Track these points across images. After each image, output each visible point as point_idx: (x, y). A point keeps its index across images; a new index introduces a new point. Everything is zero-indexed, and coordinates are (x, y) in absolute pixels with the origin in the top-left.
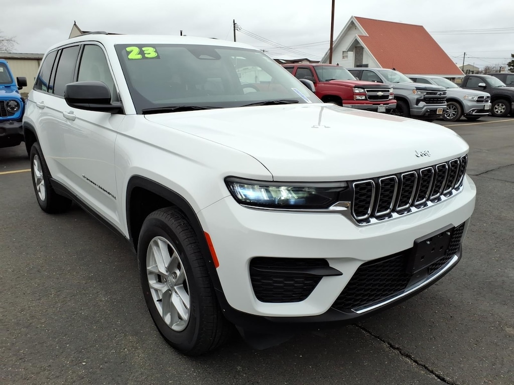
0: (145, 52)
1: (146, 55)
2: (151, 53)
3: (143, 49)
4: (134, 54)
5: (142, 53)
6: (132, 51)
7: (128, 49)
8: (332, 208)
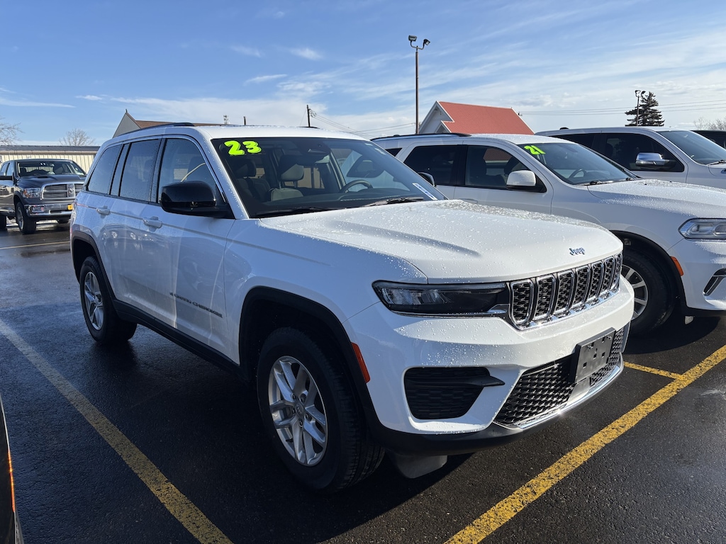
0: (247, 147)
1: (249, 151)
2: (254, 148)
3: (245, 143)
4: (235, 150)
5: (243, 147)
6: (231, 146)
7: (227, 144)
8: (490, 311)
